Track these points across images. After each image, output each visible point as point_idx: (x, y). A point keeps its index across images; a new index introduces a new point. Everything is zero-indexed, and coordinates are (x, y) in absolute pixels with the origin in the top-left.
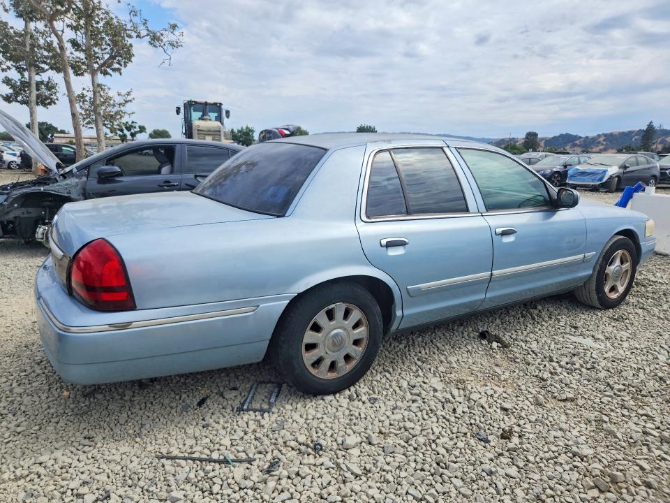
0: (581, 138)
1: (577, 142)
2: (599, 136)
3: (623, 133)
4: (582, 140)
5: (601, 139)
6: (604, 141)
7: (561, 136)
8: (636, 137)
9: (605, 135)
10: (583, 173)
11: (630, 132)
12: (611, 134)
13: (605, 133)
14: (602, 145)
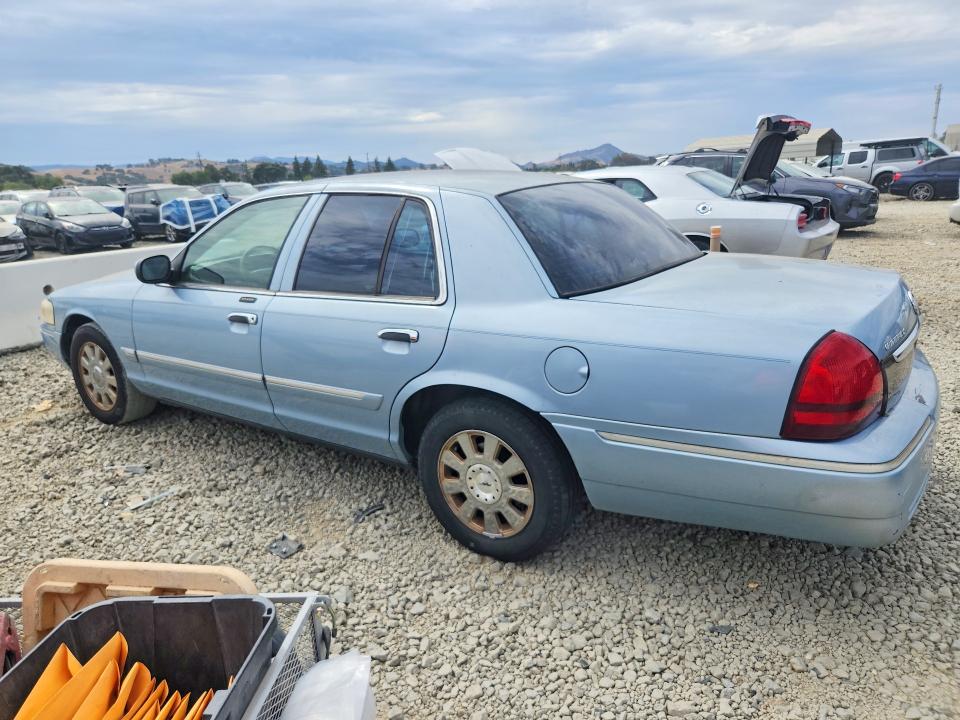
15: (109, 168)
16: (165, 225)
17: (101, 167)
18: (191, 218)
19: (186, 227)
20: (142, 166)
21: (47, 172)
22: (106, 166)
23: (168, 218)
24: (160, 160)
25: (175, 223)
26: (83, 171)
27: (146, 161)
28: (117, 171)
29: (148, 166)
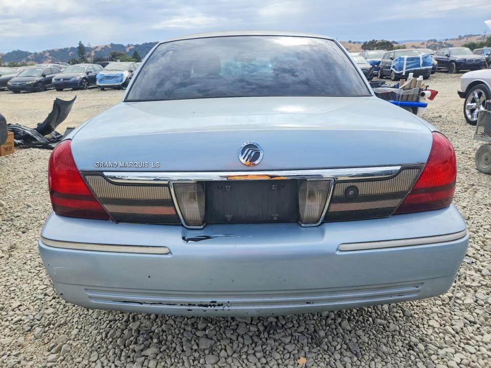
0: (31, 54)
1: (29, 57)
2: (45, 52)
3: (61, 50)
4: (32, 55)
5: (47, 54)
6: (49, 55)
7: (14, 52)
8: (71, 53)
9: (49, 51)
10: (108, 77)
11: (66, 49)
12: (53, 51)
13: (48, 50)
14: (49, 59)
15: (435, 41)
16: (392, 70)
17: (431, 40)
18: (405, 67)
19: (401, 72)
20: (454, 40)
21: (404, 44)
22: (434, 40)
23: (394, 67)
24: (465, 36)
25: (396, 70)
26: (421, 43)
27: (457, 37)
28: (439, 43)
29: (457, 39)
